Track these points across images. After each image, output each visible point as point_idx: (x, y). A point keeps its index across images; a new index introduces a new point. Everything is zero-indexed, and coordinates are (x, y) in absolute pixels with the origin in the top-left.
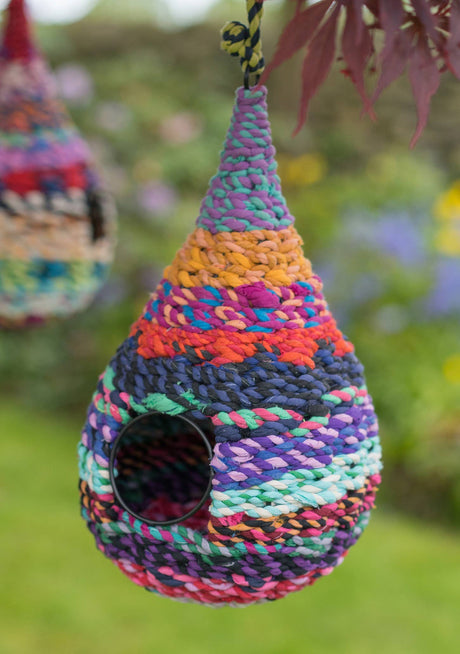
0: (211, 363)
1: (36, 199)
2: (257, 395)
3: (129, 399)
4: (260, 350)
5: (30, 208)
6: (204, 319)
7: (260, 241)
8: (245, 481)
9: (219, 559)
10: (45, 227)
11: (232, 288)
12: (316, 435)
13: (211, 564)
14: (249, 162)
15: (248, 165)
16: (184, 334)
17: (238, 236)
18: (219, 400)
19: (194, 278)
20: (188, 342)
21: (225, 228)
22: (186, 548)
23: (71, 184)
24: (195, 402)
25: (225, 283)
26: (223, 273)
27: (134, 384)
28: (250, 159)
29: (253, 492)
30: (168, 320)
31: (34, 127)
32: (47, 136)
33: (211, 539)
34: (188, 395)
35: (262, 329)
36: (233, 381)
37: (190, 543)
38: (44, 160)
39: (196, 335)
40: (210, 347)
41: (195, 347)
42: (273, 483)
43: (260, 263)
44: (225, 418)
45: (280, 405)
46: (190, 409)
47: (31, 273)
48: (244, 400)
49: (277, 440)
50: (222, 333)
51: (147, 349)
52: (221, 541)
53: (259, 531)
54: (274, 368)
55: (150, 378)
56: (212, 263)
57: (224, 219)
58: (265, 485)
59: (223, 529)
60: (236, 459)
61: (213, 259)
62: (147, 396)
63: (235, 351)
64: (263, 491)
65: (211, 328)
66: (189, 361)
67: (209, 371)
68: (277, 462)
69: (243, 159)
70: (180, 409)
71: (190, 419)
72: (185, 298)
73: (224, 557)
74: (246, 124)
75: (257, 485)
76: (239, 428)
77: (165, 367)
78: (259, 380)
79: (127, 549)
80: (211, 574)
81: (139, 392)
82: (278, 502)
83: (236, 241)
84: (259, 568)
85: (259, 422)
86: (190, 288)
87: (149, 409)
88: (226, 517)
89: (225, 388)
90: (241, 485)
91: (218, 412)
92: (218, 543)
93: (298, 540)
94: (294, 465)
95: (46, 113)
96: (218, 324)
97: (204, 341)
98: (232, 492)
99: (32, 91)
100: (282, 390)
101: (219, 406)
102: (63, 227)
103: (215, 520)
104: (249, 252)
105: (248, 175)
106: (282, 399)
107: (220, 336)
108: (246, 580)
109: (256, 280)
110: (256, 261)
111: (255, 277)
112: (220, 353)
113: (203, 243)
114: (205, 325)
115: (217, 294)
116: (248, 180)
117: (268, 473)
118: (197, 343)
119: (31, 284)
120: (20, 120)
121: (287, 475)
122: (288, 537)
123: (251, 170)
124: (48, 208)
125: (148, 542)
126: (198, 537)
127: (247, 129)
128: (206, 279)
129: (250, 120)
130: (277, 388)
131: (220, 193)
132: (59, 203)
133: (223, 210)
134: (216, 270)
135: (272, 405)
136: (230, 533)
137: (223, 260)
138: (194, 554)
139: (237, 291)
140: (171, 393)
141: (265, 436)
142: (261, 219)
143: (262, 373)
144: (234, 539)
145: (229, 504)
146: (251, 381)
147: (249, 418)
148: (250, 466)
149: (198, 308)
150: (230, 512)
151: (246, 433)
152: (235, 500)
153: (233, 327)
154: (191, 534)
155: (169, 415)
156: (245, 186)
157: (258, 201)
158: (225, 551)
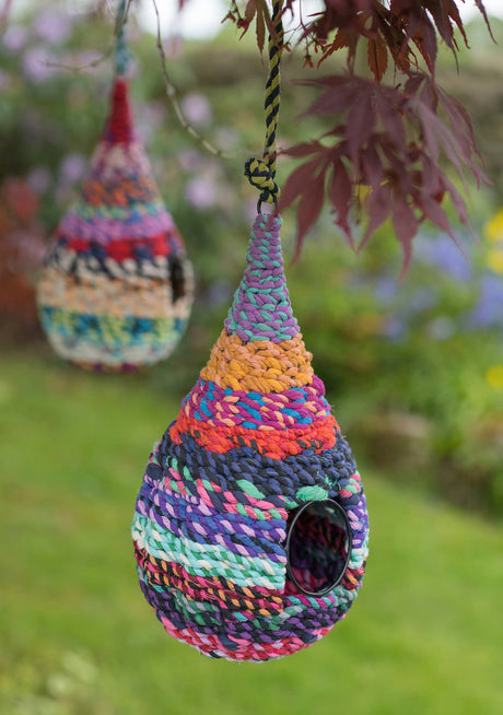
1: (130, 265)
5: (127, 272)
10: (137, 289)
23: (157, 253)
27: (286, 485)
31: (130, 202)
32: (140, 210)
38: (138, 231)
47: (124, 329)
55: (295, 476)
81: (290, 490)
95: (140, 189)
99: (131, 171)
102: (150, 290)
112: (328, 439)
119: (126, 338)
120: (120, 196)
124: (139, 273)
132: (148, 268)
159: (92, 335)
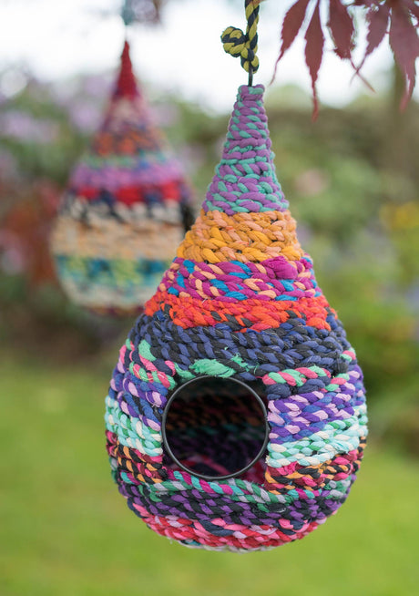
0: (251, 329)
1: (140, 209)
2: (298, 356)
3: (175, 367)
4: (292, 316)
5: (134, 218)
6: (238, 290)
7: (273, 221)
8: (298, 433)
9: (274, 506)
10: (147, 232)
11: (258, 262)
12: (343, 390)
13: (267, 511)
14: (256, 151)
15: (255, 154)
16: (221, 304)
17: (256, 216)
18: (269, 362)
19: (219, 254)
20: (227, 311)
21: (244, 209)
22: (243, 499)
23: (169, 196)
24: (245, 365)
25: (252, 258)
26: (248, 249)
27: (179, 352)
28: (257, 148)
29: (304, 443)
30: (201, 293)
31: (138, 151)
32: (149, 158)
33: (269, 488)
34: (237, 359)
35: (290, 298)
36: (277, 344)
37: (247, 493)
38: (146, 178)
39: (233, 305)
40: (248, 315)
41: (234, 315)
42: (320, 434)
43: (276, 240)
44: (275, 377)
45: (317, 364)
46: (239, 371)
47: (138, 271)
48: (290, 361)
49: (319, 395)
50: (257, 302)
51: (185, 320)
52: (277, 490)
53: (309, 477)
54: (306, 332)
55: (195, 346)
56: (234, 241)
57: (239, 201)
58: (314, 436)
59: (280, 478)
60: (290, 414)
61: (236, 236)
62: (193, 363)
63: (273, 317)
64: (312, 441)
65: (245, 299)
66: (231, 328)
67: (253, 336)
68: (322, 414)
69: (251, 148)
70: (232, 372)
71: (241, 380)
72: (213, 273)
73: (280, 503)
74: (251, 117)
75: (308, 436)
76: (290, 386)
77: (208, 335)
78: (297, 342)
79: (179, 506)
80: (263, 521)
81: (184, 359)
82: (321, 450)
83: (255, 220)
84: (304, 511)
85: (305, 380)
86: (216, 264)
87: (197, 375)
88: (283, 467)
89: (272, 351)
90: (296, 437)
91: (268, 372)
92: (275, 492)
93: (333, 484)
94: (331, 417)
96: (251, 295)
97: (242, 310)
98: (288, 444)
99: (137, 122)
100: (316, 351)
101: (269, 367)
102: (161, 233)
103: (273, 471)
104: (266, 230)
105: (256, 162)
106: (318, 358)
107: (256, 305)
108: (291, 524)
109: (277, 255)
110: (274, 238)
111: (274, 252)
112: (260, 320)
113: (223, 223)
114: (240, 296)
115: (245, 268)
116: (256, 167)
117: (315, 425)
118: (236, 312)
119: (138, 280)
120: (128, 144)
121: (328, 426)
122: (327, 482)
123: (258, 158)
124: (150, 216)
125: (206, 496)
126: (256, 487)
127: (253, 122)
128: (232, 255)
129: (254, 114)
130: (312, 349)
131: (232, 178)
132: (158, 212)
133: (238, 194)
134: (241, 247)
135: (311, 364)
136: (286, 482)
137: (246, 237)
138: (250, 504)
139: (264, 264)
140: (221, 358)
141: (311, 391)
142: (271, 201)
143: (299, 336)
144: (289, 487)
145: (287, 455)
146: (290, 344)
147: (296, 376)
148: (301, 419)
149: (230, 280)
150: (286, 462)
151: (295, 390)
152: (291, 451)
153: (266, 296)
154: (249, 486)
155: (221, 378)
156: (255, 172)
157: (267, 185)
158: (281, 498)
159: (104, 278)
